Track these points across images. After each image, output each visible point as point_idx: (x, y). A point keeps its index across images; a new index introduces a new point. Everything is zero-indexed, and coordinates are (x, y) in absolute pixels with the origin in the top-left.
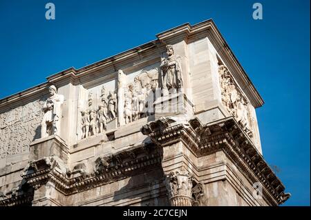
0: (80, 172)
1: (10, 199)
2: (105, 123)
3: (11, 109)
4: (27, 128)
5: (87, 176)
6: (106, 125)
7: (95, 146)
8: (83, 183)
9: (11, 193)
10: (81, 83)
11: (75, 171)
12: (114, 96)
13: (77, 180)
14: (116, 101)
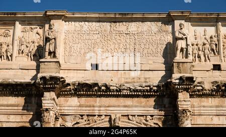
0: (202, 86)
1: (147, 90)
2: (209, 56)
3: (132, 21)
4: (148, 40)
5: (205, 90)
6: (209, 57)
7: (207, 71)
8: (201, 93)
9: (149, 86)
10: (190, 22)
11: (198, 85)
12: (215, 39)
13: (199, 91)
14: (217, 43)
